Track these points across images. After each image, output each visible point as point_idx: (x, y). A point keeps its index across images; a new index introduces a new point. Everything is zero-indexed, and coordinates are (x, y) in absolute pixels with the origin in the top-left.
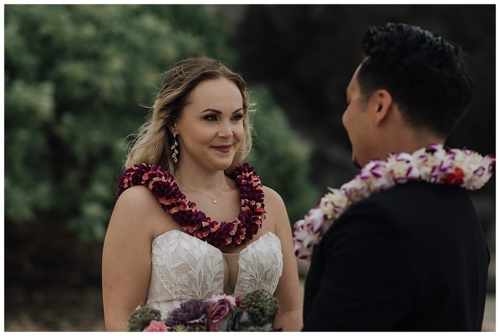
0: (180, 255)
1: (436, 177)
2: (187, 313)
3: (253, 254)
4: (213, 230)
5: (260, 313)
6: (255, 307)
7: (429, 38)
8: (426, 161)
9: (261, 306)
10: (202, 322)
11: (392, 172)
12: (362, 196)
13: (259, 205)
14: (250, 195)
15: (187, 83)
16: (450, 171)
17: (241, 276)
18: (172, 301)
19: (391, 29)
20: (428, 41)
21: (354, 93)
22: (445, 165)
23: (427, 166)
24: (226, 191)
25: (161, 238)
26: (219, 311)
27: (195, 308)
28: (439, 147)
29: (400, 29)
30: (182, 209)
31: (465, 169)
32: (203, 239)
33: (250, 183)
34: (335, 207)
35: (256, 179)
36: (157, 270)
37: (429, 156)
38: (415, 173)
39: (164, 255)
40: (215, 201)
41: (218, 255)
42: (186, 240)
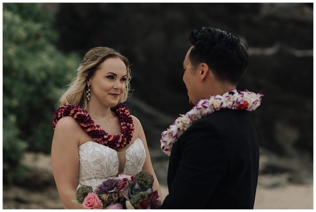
0: (96, 154)
1: (235, 106)
2: (107, 187)
3: (132, 151)
4: (110, 140)
5: (145, 184)
6: (142, 181)
7: (225, 35)
8: (230, 98)
9: (145, 180)
10: (115, 191)
11: (213, 105)
12: (197, 118)
13: (131, 125)
14: (125, 120)
15: (100, 59)
16: (242, 103)
17: (127, 163)
18: (91, 179)
19: (205, 31)
20: (225, 37)
21: (188, 65)
22: (239, 100)
23: (230, 101)
24: (112, 118)
25: (83, 146)
26: (123, 185)
27: (111, 184)
28: (235, 91)
29: (209, 30)
30: (94, 129)
31: (249, 102)
32: (105, 145)
33: (125, 113)
34: (184, 124)
35: (127, 111)
36: (82, 163)
37: (231, 95)
38: (225, 105)
39: (86, 155)
40: (107, 124)
41: (115, 153)
42: (97, 146)
